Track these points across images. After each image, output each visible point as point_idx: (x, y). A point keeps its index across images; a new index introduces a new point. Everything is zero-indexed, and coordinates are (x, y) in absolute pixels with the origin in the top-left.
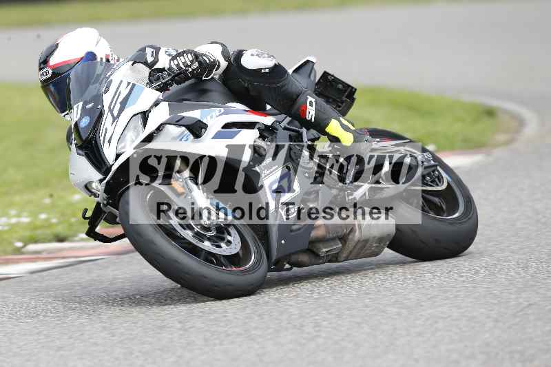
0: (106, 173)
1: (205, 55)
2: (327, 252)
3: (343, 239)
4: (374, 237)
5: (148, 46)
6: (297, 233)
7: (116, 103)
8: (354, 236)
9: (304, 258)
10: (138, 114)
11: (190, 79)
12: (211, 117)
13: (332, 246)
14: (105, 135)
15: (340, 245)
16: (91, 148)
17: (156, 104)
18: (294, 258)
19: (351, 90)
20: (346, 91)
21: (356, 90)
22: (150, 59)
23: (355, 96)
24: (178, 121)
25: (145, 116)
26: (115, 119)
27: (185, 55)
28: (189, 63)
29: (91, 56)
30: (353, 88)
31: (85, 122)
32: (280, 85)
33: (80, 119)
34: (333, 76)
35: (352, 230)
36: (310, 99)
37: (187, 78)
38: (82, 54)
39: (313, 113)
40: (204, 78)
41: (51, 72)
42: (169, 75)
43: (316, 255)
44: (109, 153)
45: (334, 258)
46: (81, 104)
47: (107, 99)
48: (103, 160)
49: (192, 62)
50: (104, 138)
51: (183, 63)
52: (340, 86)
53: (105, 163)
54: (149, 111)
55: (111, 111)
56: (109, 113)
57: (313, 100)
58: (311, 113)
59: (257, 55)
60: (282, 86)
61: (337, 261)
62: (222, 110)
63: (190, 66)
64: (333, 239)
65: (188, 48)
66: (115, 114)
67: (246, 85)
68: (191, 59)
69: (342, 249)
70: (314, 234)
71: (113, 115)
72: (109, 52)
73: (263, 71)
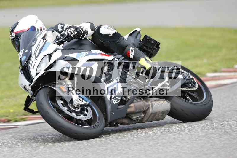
0: (31, 82)
1: (81, 28)
2: (136, 118)
3: (145, 112)
4: (159, 112)
5: (59, 24)
6: (120, 110)
7: (37, 50)
8: (149, 111)
9: (125, 121)
10: (47, 55)
11: (74, 39)
12: (82, 57)
13: (139, 115)
14: (32, 65)
15: (143, 115)
16: (26, 71)
17: (56, 50)
18: (120, 121)
19: (158, 44)
20: (155, 44)
21: (160, 43)
22: (60, 30)
23: (159, 47)
24: (64, 59)
25: (50, 56)
26: (36, 57)
27: (71, 28)
28: (73, 32)
29: (33, 28)
30: (158, 43)
31: (24, 58)
32: (117, 42)
33: (22, 57)
34: (149, 37)
35: (149, 108)
36: (132, 48)
37: (72, 39)
38: (29, 27)
39: (133, 54)
40: (80, 39)
41: (15, 35)
42: (64, 37)
43: (131, 120)
44: (33, 73)
45: (141, 121)
46: (23, 50)
47: (34, 48)
48: (30, 76)
49: (74, 31)
50: (31, 66)
51: (70, 32)
52: (153, 42)
53: (31, 77)
54: (52, 53)
55: (35, 53)
56: (34, 55)
57: (133, 49)
58: (132, 54)
59: (107, 28)
60: (119, 42)
61: (142, 122)
62: (87, 53)
63: (73, 33)
64: (139, 112)
65: (73, 25)
66: (37, 55)
67: (102, 42)
68: (74, 30)
69: (144, 117)
70: (129, 110)
71: (35, 56)
72: (41, 26)
73: (109, 35)
